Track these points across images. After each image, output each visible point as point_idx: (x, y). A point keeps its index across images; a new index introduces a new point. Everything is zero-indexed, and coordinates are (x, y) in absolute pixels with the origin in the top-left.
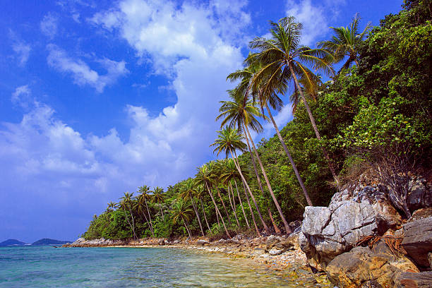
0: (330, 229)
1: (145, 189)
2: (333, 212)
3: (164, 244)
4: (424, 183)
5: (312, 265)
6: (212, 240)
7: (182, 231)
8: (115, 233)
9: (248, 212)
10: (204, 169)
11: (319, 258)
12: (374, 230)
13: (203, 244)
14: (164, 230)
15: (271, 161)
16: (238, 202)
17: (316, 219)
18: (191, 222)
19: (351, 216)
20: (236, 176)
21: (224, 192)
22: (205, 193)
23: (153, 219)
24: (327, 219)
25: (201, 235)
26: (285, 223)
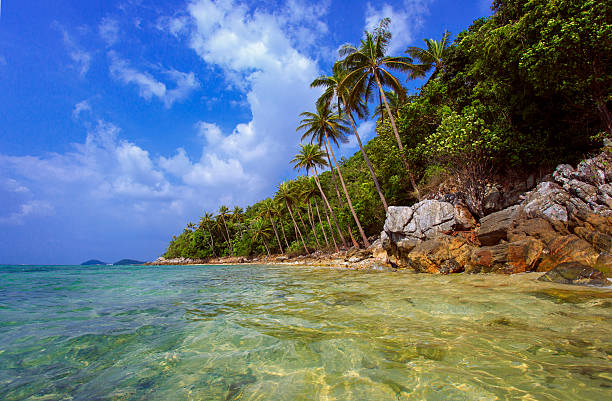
0: (412, 226)
1: (224, 210)
2: (414, 211)
3: (243, 261)
4: (499, 189)
5: (392, 261)
6: (290, 258)
7: (261, 249)
8: (194, 253)
9: (326, 229)
10: (284, 186)
11: (400, 254)
12: (453, 226)
13: (282, 261)
14: (244, 249)
15: (351, 179)
16: (317, 221)
17: (398, 217)
18: (270, 240)
19: (432, 213)
20: (316, 193)
21: (304, 211)
22: (284, 212)
23: (233, 238)
24: (408, 218)
25: (280, 253)
26: (364, 237)
